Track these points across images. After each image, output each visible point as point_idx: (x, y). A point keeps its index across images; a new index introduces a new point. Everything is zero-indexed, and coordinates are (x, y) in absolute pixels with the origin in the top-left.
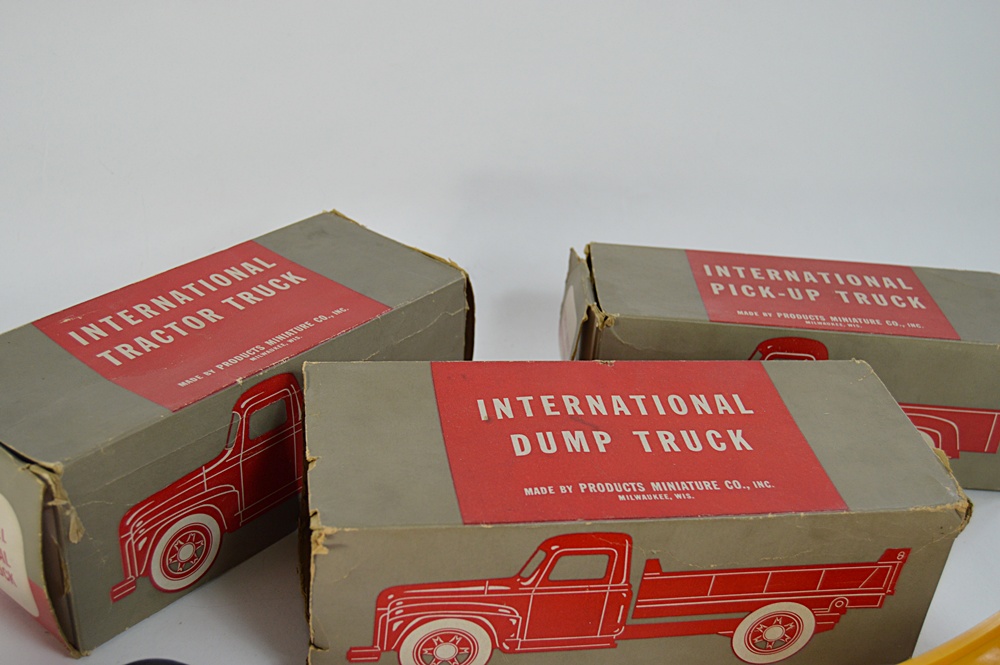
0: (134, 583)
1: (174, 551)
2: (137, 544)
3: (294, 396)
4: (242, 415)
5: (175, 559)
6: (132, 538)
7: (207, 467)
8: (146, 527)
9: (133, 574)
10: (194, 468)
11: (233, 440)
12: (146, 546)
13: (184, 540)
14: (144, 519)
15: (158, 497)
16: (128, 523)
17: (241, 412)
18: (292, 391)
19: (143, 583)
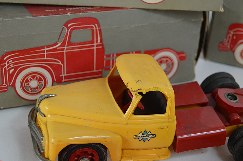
0: (6, 88)
1: (27, 81)
2: (9, 70)
3: (96, 30)
4: (68, 29)
5: (28, 84)
6: (6, 66)
7: (47, 47)
8: (14, 64)
9: (6, 83)
10: (40, 45)
11: (62, 40)
12: (13, 73)
13: (33, 77)
14: (13, 60)
15: (21, 52)
16: (5, 59)
17: (68, 28)
18: (96, 27)
19: (11, 89)
